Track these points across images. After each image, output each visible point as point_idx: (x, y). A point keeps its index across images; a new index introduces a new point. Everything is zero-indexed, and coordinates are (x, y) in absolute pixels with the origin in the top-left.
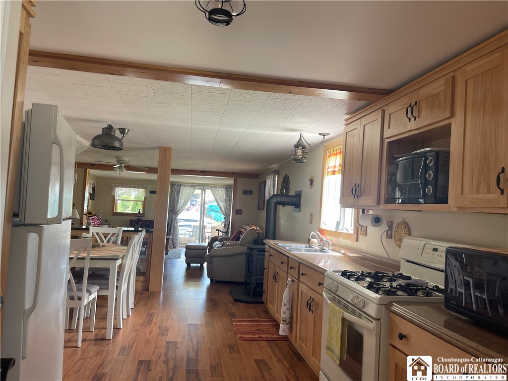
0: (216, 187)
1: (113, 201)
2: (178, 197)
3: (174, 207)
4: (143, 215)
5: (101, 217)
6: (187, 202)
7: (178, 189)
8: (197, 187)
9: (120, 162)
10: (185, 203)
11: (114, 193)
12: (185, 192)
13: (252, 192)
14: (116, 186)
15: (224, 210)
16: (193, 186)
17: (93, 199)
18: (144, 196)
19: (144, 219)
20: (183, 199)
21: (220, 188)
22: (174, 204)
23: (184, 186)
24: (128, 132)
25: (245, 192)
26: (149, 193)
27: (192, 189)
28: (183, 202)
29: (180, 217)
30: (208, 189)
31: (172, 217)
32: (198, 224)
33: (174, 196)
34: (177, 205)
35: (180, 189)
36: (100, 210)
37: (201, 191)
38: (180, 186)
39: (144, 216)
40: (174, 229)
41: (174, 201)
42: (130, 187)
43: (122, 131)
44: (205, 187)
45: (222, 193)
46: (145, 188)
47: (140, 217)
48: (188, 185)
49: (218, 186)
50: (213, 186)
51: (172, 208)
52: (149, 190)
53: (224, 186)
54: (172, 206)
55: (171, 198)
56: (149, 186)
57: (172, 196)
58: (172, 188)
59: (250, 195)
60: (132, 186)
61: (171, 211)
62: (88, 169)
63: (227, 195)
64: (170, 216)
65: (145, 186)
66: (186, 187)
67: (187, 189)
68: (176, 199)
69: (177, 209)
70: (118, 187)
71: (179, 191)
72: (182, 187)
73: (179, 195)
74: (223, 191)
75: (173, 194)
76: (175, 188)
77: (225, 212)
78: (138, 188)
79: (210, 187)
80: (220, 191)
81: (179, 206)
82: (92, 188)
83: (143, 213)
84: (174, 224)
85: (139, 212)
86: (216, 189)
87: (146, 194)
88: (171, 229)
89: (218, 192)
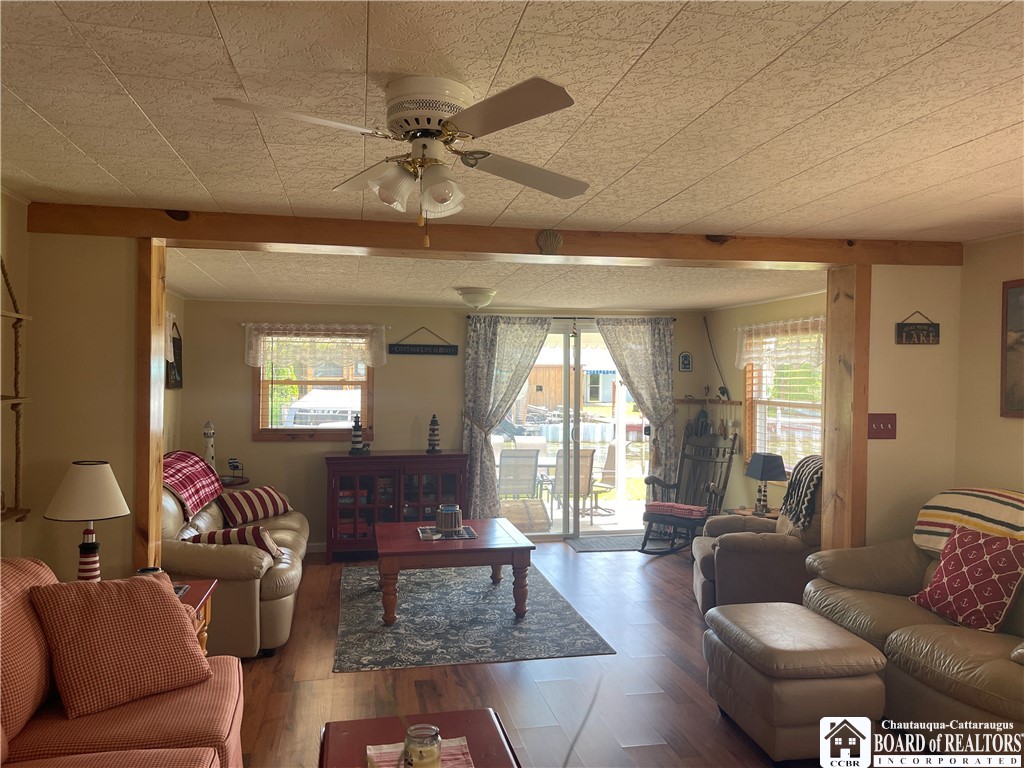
0: (618, 322)
1: (255, 384)
2: (490, 364)
3: (476, 399)
4: (370, 433)
5: (211, 452)
7: (490, 335)
8: (553, 322)
10: (514, 387)
11: (256, 358)
12: (510, 344)
13: (936, 327)
14: (261, 331)
15: (649, 403)
16: (540, 319)
17: (177, 385)
18: (366, 363)
19: (373, 449)
20: (505, 367)
21: (632, 322)
22: (477, 389)
23: (509, 321)
25: (909, 333)
26: (385, 353)
27: (537, 330)
28: (506, 380)
30: (589, 329)
31: (471, 436)
33: (476, 360)
35: (495, 334)
36: (207, 425)
38: (494, 321)
39: (372, 439)
40: (483, 481)
41: (476, 377)
42: (312, 332)
44: (579, 323)
46: (368, 335)
47: (361, 442)
48: (520, 318)
49: (627, 317)
50: (609, 317)
51: (471, 405)
52: (385, 342)
53: (646, 317)
54: (470, 397)
55: (465, 368)
56: (384, 328)
57: (469, 361)
58: (467, 332)
59: (928, 343)
60: (322, 327)
61: (465, 414)
62: (156, 242)
63: (659, 349)
64: (466, 432)
65: (369, 327)
66: (517, 326)
67: (520, 332)
68: (485, 370)
69: (490, 407)
70: (269, 334)
71: (493, 343)
72: (501, 327)
73: (493, 356)
74: (644, 331)
75: (470, 351)
76: (474, 331)
77: (655, 408)
78: (345, 334)
79: (598, 323)
80: (631, 335)
81: (493, 395)
82: (173, 340)
83: (370, 427)
84: (482, 462)
85: (357, 422)
86: (618, 328)
87: (375, 357)
88: (470, 480)
89: (624, 340)
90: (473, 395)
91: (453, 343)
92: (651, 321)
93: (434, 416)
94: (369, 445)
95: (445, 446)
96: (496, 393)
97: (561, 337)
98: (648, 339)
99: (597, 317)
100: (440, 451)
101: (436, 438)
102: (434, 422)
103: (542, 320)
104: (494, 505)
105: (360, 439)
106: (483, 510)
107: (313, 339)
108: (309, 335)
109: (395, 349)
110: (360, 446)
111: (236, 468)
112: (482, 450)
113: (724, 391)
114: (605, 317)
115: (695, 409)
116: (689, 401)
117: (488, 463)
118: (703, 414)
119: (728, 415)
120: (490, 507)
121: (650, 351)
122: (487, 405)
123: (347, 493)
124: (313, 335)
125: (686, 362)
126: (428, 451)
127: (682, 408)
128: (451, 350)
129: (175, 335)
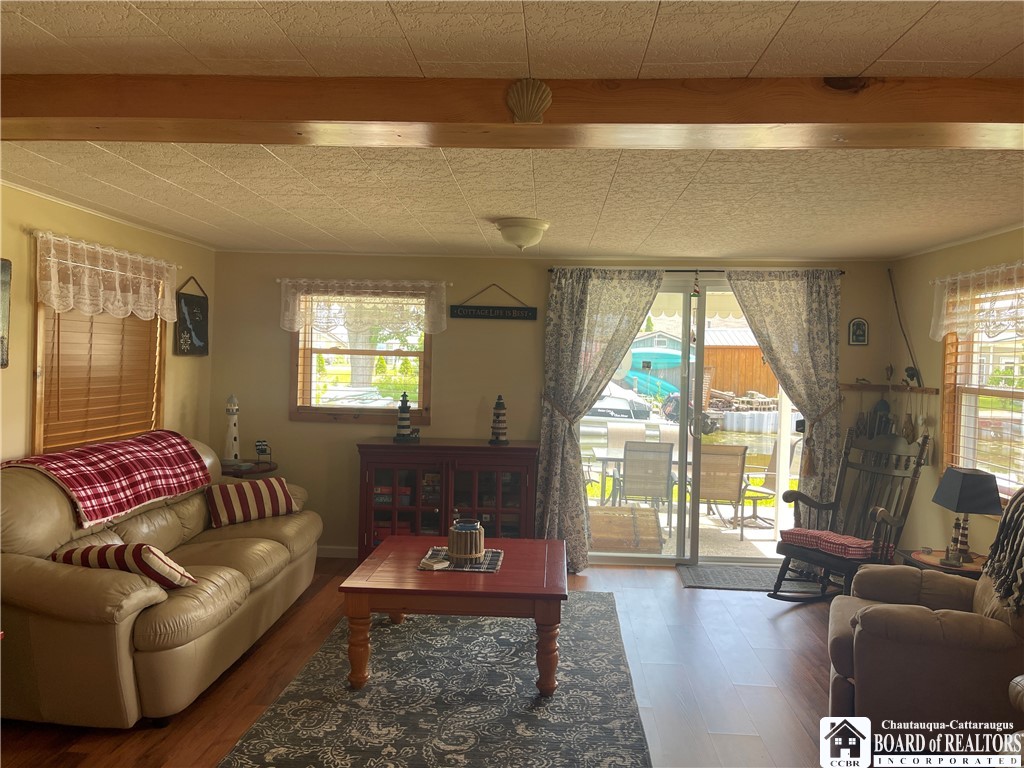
0: (759, 276)
1: (291, 357)
2: (577, 331)
3: (558, 377)
4: (423, 416)
5: (234, 432)
7: (578, 294)
8: (666, 279)
10: (611, 358)
11: (292, 321)
12: (606, 305)
14: (299, 289)
15: (801, 389)
17: (200, 351)
18: (424, 327)
19: (425, 433)
20: (597, 335)
21: (780, 276)
22: (559, 364)
23: (605, 275)
26: (445, 316)
27: (642, 288)
28: (600, 353)
30: (717, 286)
31: (552, 426)
33: (558, 326)
34: (573, 366)
35: (584, 292)
36: (230, 400)
37: (680, 296)
38: (584, 276)
39: (426, 422)
40: (563, 483)
41: (559, 349)
42: (359, 290)
44: (702, 278)
45: (789, 302)
46: (428, 294)
47: (408, 427)
48: (620, 272)
49: (773, 269)
50: (746, 269)
51: (552, 384)
52: (445, 300)
53: (800, 270)
54: (550, 374)
55: (545, 337)
56: (443, 284)
57: (550, 328)
58: (549, 290)
60: (369, 283)
61: (544, 396)
63: (818, 313)
64: (545, 419)
65: (426, 284)
66: (615, 282)
67: (619, 290)
68: (570, 340)
69: (577, 388)
70: (308, 292)
71: (582, 303)
72: (594, 283)
73: (582, 321)
74: (797, 289)
75: (552, 315)
76: (559, 289)
77: (809, 396)
78: (398, 292)
79: (730, 278)
80: (777, 293)
81: (580, 371)
82: (180, 297)
83: (426, 408)
84: (563, 459)
85: (404, 402)
86: (759, 284)
87: (433, 321)
88: (548, 481)
89: (767, 301)
90: (555, 371)
91: (530, 303)
92: (806, 274)
93: (500, 398)
94: (417, 431)
95: (516, 432)
96: (586, 370)
97: (679, 297)
98: (802, 299)
99: (727, 269)
100: (506, 442)
101: (504, 425)
102: (500, 405)
103: (650, 273)
104: (577, 516)
105: (407, 423)
106: (561, 521)
107: (358, 298)
108: (355, 293)
109: (458, 312)
110: (407, 432)
111: (263, 452)
112: (564, 443)
113: (913, 373)
114: (739, 269)
115: (870, 399)
116: (861, 386)
117: (571, 460)
118: (884, 406)
119: (918, 407)
120: (572, 518)
121: (804, 317)
122: (572, 385)
123: (386, 490)
124: (358, 294)
125: (858, 332)
126: (491, 442)
127: (851, 398)
128: (528, 314)
129: (191, 289)
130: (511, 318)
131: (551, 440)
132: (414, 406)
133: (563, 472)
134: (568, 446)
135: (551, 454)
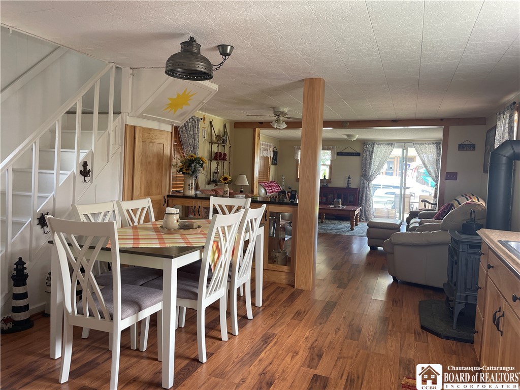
0: (422, 144)
1: (297, 166)
2: (371, 159)
3: (365, 171)
4: (329, 181)
5: (284, 183)
6: (383, 164)
7: (371, 149)
8: (396, 144)
9: (278, 114)
10: (380, 166)
11: (297, 157)
12: (379, 153)
13: (474, 145)
14: (299, 149)
16: (391, 143)
17: (276, 164)
18: (330, 159)
19: (330, 185)
20: (377, 160)
21: (428, 144)
22: (366, 168)
23: (379, 144)
24: (231, 50)
25: (462, 147)
26: (336, 155)
27: (389, 147)
28: (377, 165)
29: (374, 182)
30: (411, 147)
31: (364, 184)
32: (398, 191)
33: (366, 158)
34: (370, 168)
35: (373, 149)
36: (283, 176)
37: (401, 150)
38: (373, 144)
39: (330, 182)
40: (366, 199)
41: (366, 164)
43: (223, 50)
44: (407, 145)
45: (431, 152)
46: (332, 149)
48: (383, 143)
49: (426, 142)
50: (418, 142)
51: (364, 173)
52: (336, 151)
53: (434, 142)
54: (363, 170)
55: (362, 160)
56: (336, 147)
57: (364, 158)
58: (363, 148)
59: (470, 150)
61: (362, 176)
62: (257, 129)
64: (362, 182)
65: (331, 147)
66: (382, 146)
67: (383, 148)
68: (369, 161)
69: (370, 174)
71: (372, 151)
72: (376, 146)
73: (372, 156)
74: (433, 148)
75: (364, 155)
76: (366, 148)
77: (436, 176)
78: (324, 149)
79: (414, 144)
80: (427, 149)
81: (372, 170)
82: (274, 151)
83: (330, 178)
84: (366, 192)
85: (325, 177)
86: (422, 146)
87: (333, 157)
88: (362, 198)
89: (425, 151)
91: (359, 152)
92: (436, 143)
93: (349, 176)
95: (353, 185)
96: (373, 169)
98: (434, 150)
99: (413, 142)
100: (351, 187)
101: (350, 183)
102: (349, 178)
105: (326, 182)
109: (339, 154)
111: (290, 189)
112: (366, 188)
114: (416, 142)
117: (368, 192)
121: (435, 155)
122: (369, 173)
126: (347, 187)
128: (358, 154)
129: (275, 150)
130: (353, 155)
131: (363, 188)
132: (327, 178)
133: (366, 196)
134: (368, 189)
135: (363, 191)
